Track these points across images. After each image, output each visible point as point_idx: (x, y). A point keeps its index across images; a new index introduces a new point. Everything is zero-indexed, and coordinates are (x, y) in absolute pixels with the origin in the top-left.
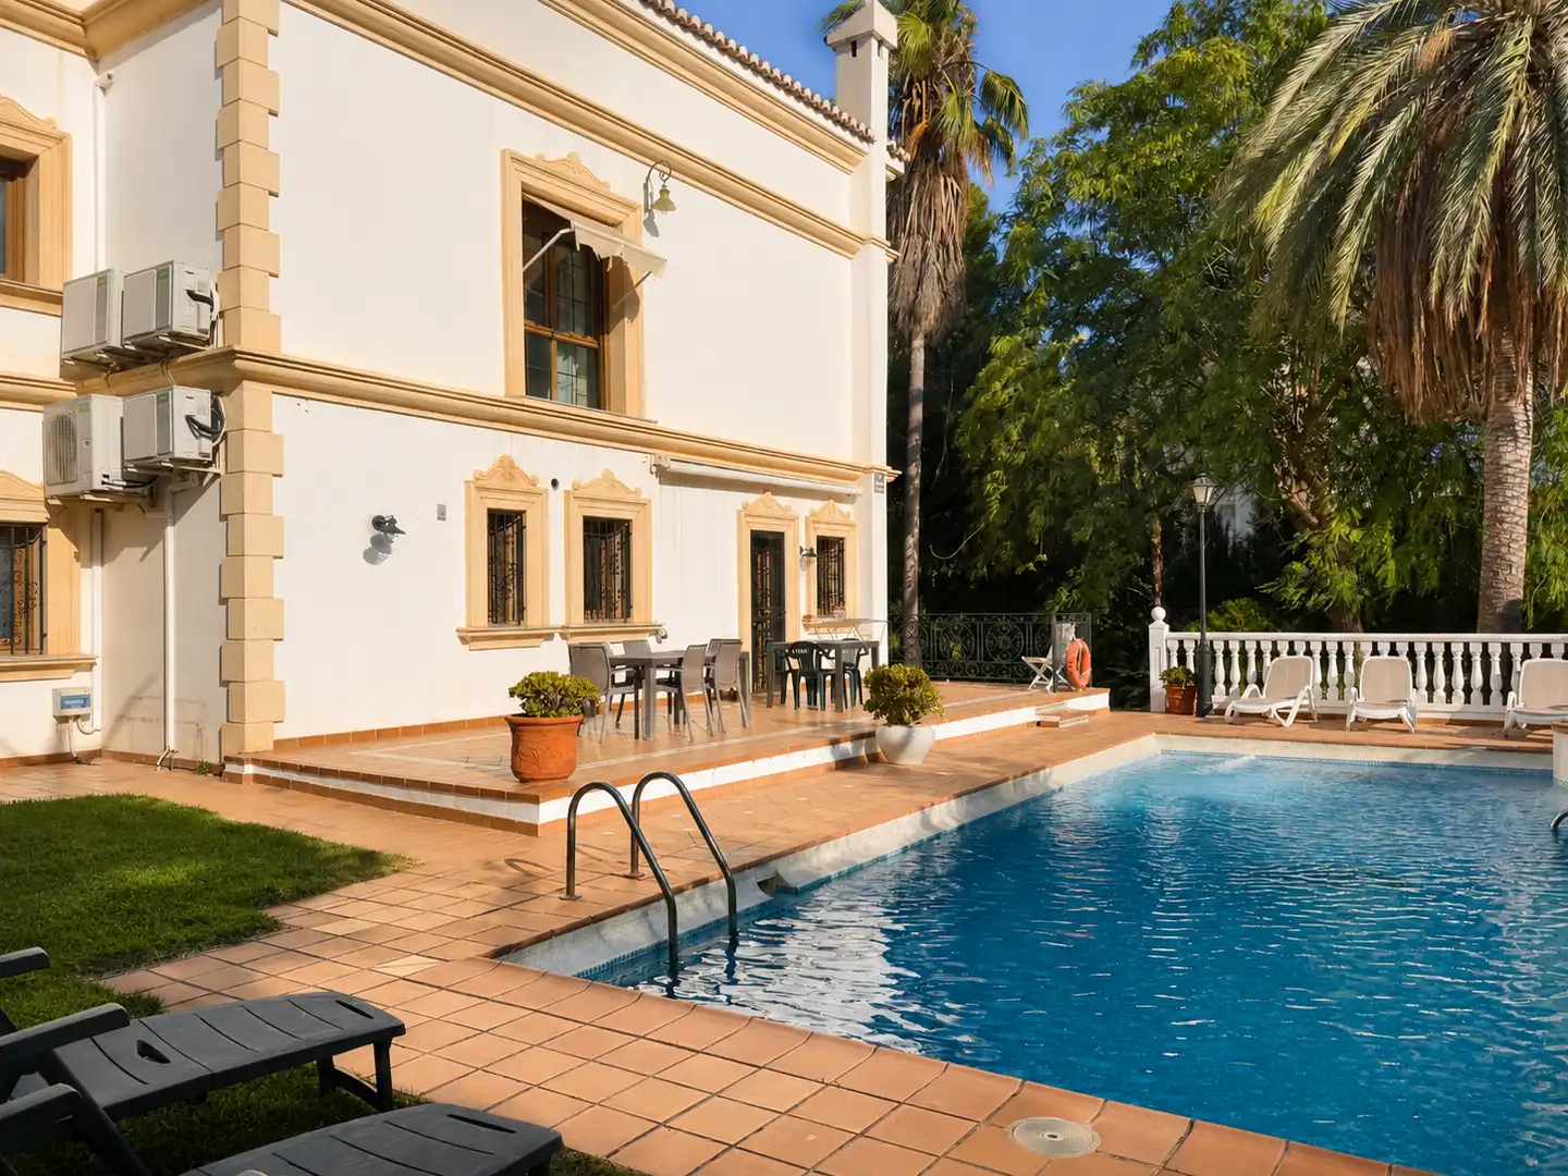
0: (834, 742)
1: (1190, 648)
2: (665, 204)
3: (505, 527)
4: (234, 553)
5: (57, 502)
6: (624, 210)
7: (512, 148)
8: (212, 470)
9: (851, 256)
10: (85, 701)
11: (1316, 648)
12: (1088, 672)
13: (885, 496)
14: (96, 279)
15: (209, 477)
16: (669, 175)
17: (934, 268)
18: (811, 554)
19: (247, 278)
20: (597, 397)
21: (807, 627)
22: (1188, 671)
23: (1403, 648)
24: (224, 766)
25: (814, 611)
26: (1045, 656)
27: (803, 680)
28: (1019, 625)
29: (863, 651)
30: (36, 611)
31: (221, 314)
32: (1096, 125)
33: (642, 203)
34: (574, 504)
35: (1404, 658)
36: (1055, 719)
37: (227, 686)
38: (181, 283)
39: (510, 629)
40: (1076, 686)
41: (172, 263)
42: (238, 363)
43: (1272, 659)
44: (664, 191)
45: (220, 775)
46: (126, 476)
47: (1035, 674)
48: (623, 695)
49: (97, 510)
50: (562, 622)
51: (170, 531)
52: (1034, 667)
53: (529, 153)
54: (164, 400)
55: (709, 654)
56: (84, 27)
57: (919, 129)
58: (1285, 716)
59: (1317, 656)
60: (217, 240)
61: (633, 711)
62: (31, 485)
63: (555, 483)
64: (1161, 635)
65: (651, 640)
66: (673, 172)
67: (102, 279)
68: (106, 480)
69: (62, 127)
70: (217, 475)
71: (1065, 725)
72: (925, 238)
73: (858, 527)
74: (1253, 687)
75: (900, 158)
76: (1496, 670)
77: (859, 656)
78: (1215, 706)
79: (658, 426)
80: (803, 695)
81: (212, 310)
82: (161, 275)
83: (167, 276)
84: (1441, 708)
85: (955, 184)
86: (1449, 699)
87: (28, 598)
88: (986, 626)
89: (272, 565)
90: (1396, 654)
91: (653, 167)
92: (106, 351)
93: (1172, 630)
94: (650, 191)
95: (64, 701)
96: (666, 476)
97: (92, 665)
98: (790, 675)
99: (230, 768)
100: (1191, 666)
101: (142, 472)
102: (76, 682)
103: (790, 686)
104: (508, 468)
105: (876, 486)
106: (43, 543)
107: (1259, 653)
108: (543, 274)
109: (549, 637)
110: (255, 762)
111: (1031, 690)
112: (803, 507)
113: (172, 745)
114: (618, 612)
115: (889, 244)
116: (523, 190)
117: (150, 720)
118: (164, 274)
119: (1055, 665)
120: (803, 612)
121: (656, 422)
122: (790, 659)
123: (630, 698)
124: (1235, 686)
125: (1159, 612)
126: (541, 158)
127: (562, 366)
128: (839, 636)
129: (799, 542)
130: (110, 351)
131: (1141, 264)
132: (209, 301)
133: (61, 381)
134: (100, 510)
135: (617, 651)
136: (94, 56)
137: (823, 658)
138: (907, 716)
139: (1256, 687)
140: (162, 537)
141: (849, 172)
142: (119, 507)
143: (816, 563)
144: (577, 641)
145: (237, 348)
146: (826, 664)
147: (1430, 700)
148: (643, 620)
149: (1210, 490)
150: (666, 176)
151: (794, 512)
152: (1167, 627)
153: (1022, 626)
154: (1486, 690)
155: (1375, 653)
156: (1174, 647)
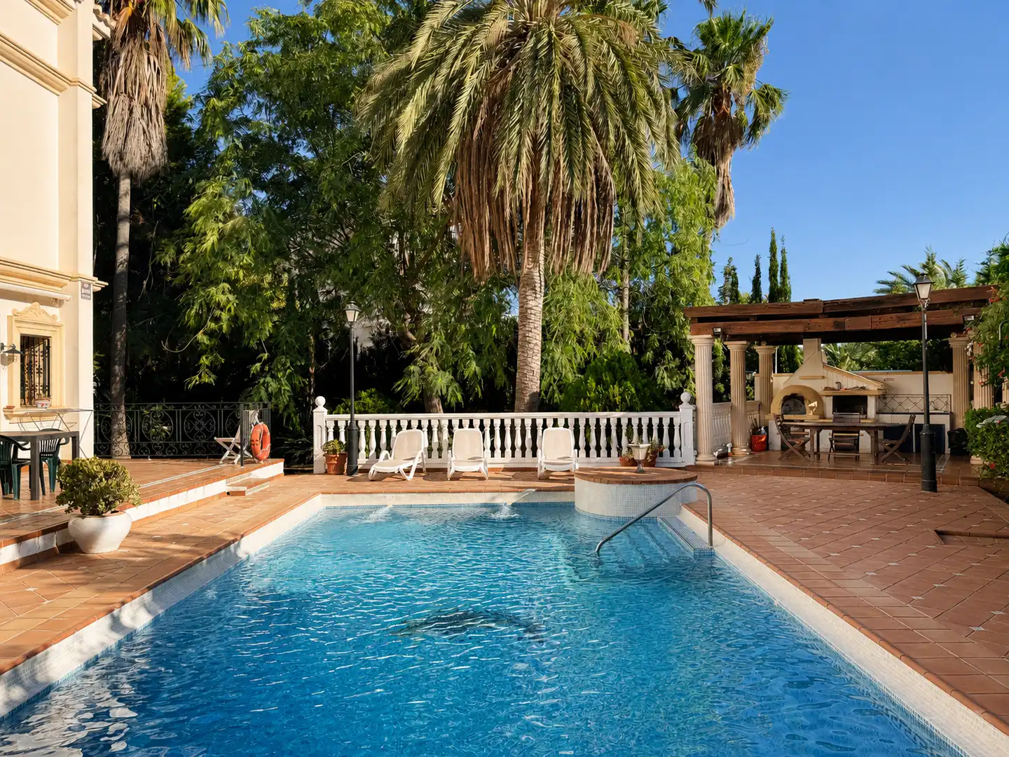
0: (20, 540)
1: (342, 425)
9: (58, 93)
11: (425, 424)
12: (268, 446)
13: (91, 303)
17: (139, 123)
21: (8, 416)
22: (340, 443)
23: (477, 423)
25: (17, 402)
26: (234, 437)
28: (211, 412)
32: (272, 41)
35: (477, 429)
36: (242, 489)
40: (259, 460)
43: (397, 432)
47: (225, 450)
52: (225, 446)
57: (126, 11)
58: (408, 472)
59: (425, 430)
64: (322, 417)
71: (249, 493)
72: (131, 99)
73: (64, 329)
74: (384, 453)
76: (529, 436)
78: (359, 467)
84: (499, 461)
85: (157, 62)
86: (503, 456)
90: (473, 427)
93: (330, 413)
100: (342, 438)
105: (82, 294)
107: (388, 428)
111: (222, 465)
119: (242, 444)
120: (5, 403)
124: (373, 452)
125: (321, 400)
131: (303, 151)
138: (101, 507)
139: (387, 452)
141: (57, 22)
147: (493, 456)
149: (357, 313)
152: (326, 411)
153: (214, 413)
154: (523, 448)
155: (461, 426)
156: (331, 425)
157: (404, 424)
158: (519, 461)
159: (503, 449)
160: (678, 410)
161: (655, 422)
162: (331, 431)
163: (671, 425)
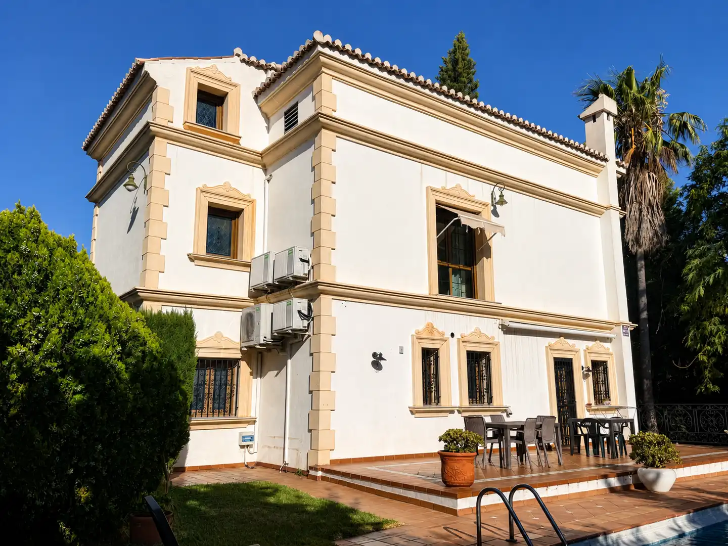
2: (502, 202)
3: (430, 357)
4: (315, 371)
5: (245, 349)
6: (483, 207)
7: (431, 185)
8: (307, 333)
9: (600, 216)
10: (252, 439)
13: (629, 338)
14: (264, 256)
15: (306, 336)
16: (504, 188)
17: (647, 217)
18: (588, 370)
19: (323, 251)
20: (471, 293)
21: (589, 411)
24: (308, 471)
25: (593, 402)
27: (590, 440)
28: (720, 411)
29: (624, 425)
30: (235, 397)
31: (313, 267)
33: (491, 202)
34: (462, 344)
37: (311, 432)
38: (297, 255)
39: (433, 407)
41: (294, 247)
42: (319, 287)
44: (501, 196)
45: (307, 476)
46: (273, 337)
48: (492, 444)
49: (260, 353)
50: (458, 405)
51: (289, 361)
53: (438, 186)
54: (289, 304)
55: (539, 423)
56: (262, 158)
57: (631, 151)
60: (311, 237)
61: (499, 453)
62: (235, 342)
63: (452, 335)
65: (504, 415)
66: (506, 187)
67: (266, 256)
68: (265, 339)
69: (253, 197)
70: (309, 336)
72: (640, 204)
73: (614, 355)
75: (623, 166)
77: (622, 428)
79: (503, 305)
80: (591, 449)
81: (309, 266)
82: (290, 252)
83: (292, 253)
85: (654, 176)
87: (232, 391)
88: (699, 412)
89: (331, 375)
91: (495, 186)
92: (267, 285)
94: (494, 196)
95: (244, 438)
96: (507, 330)
97: (255, 422)
98: (582, 438)
99: (312, 472)
101: (279, 335)
102: (249, 430)
103: (582, 444)
104: (430, 328)
105: (623, 333)
106: (239, 367)
108: (445, 238)
109: (452, 412)
110: (323, 470)
112: (581, 345)
113: (286, 460)
114: (486, 401)
115: (620, 208)
116: (436, 203)
117: (277, 448)
118: (291, 252)
120: (586, 402)
121: (501, 304)
122: (582, 427)
123: (496, 446)
126: (444, 188)
127: (454, 279)
128: (609, 416)
129: (581, 363)
130: (268, 285)
132: (308, 262)
133: (249, 298)
134: (260, 352)
135: (488, 420)
136: (265, 169)
137: (601, 428)
138: (657, 463)
140: (286, 364)
141: (596, 176)
142: (269, 350)
143: (591, 375)
144: (467, 414)
145: (318, 281)
146: (604, 431)
148: (499, 404)
150: (502, 189)
151: (577, 348)
153: (722, 412)
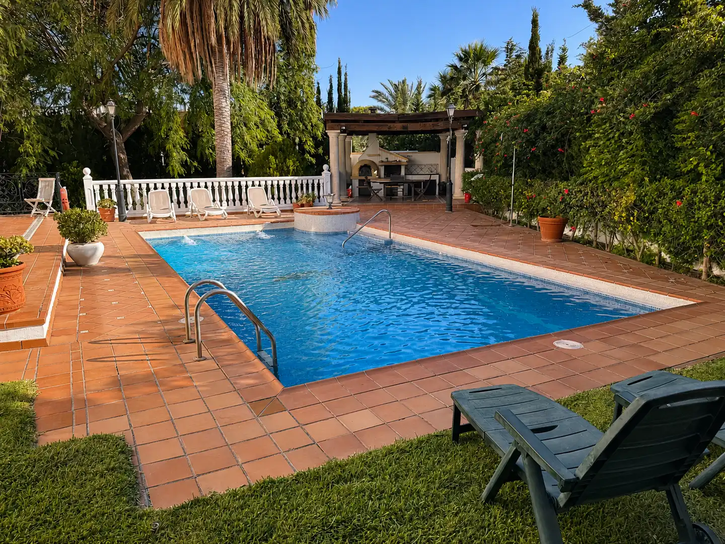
1: (106, 188)
47: (33, 208)
52: (32, 205)
64: (88, 182)
93: (97, 179)
111: (33, 216)
124: (131, 206)
125: (87, 171)
152: (94, 178)
154: (234, 200)
155: (192, 187)
156: (97, 188)
157: (152, 186)
158: (232, 208)
159: (221, 201)
160: (321, 175)
161: (310, 182)
162: (98, 192)
163: (319, 184)
